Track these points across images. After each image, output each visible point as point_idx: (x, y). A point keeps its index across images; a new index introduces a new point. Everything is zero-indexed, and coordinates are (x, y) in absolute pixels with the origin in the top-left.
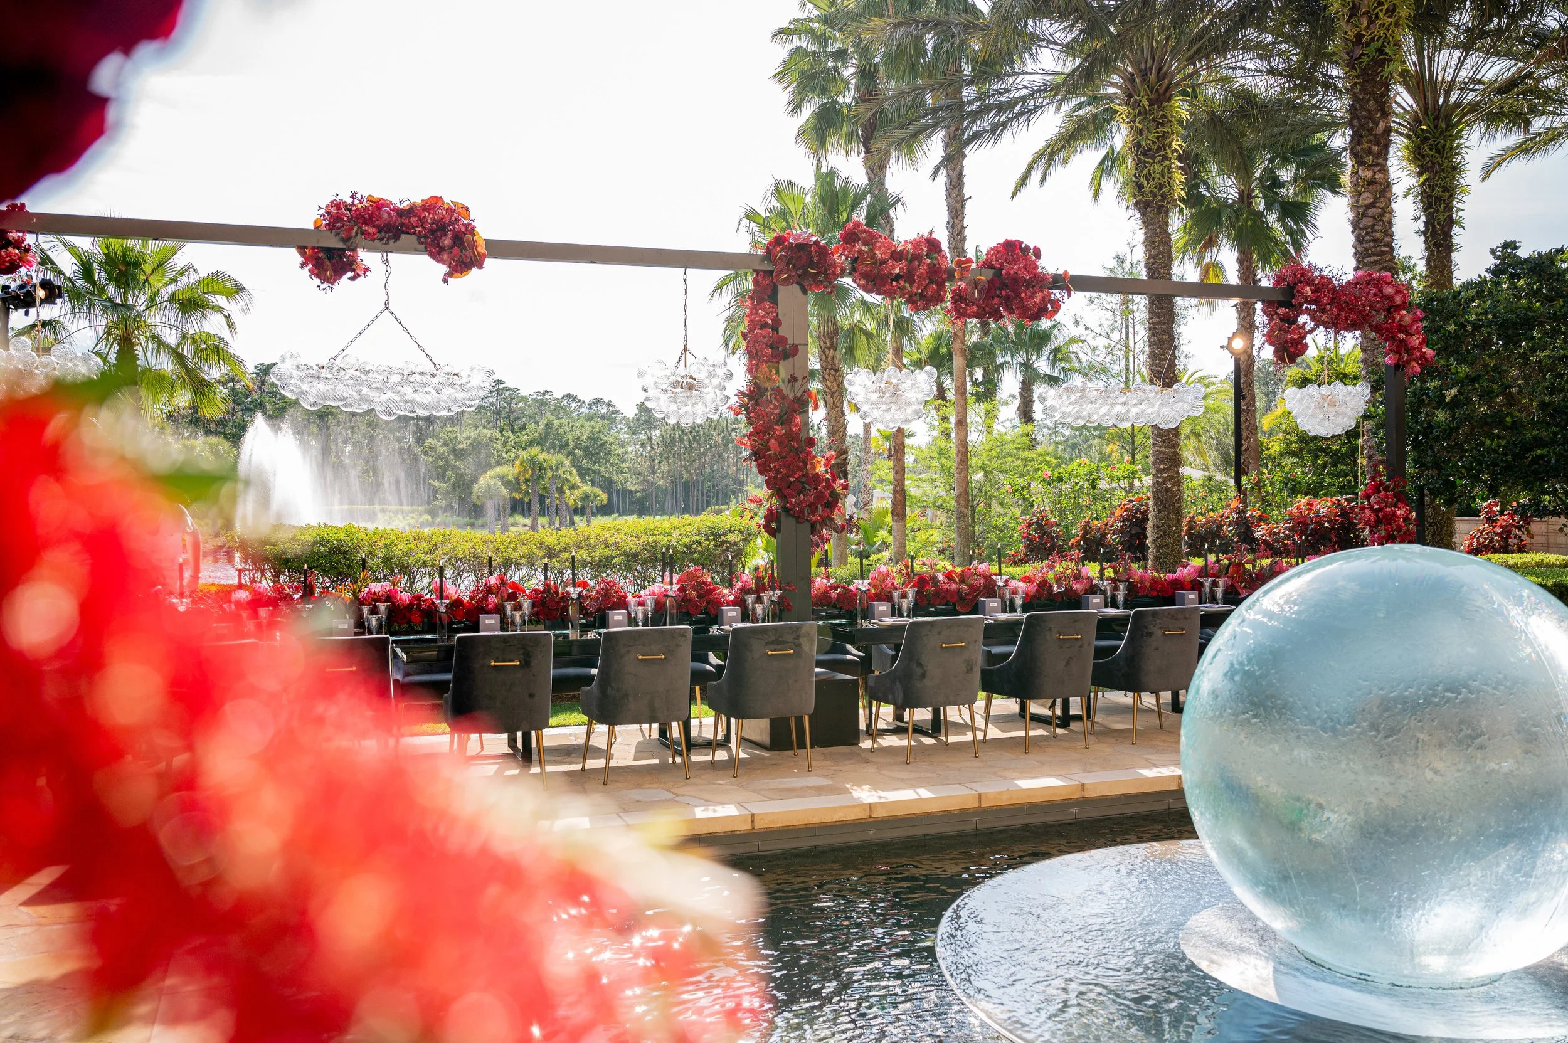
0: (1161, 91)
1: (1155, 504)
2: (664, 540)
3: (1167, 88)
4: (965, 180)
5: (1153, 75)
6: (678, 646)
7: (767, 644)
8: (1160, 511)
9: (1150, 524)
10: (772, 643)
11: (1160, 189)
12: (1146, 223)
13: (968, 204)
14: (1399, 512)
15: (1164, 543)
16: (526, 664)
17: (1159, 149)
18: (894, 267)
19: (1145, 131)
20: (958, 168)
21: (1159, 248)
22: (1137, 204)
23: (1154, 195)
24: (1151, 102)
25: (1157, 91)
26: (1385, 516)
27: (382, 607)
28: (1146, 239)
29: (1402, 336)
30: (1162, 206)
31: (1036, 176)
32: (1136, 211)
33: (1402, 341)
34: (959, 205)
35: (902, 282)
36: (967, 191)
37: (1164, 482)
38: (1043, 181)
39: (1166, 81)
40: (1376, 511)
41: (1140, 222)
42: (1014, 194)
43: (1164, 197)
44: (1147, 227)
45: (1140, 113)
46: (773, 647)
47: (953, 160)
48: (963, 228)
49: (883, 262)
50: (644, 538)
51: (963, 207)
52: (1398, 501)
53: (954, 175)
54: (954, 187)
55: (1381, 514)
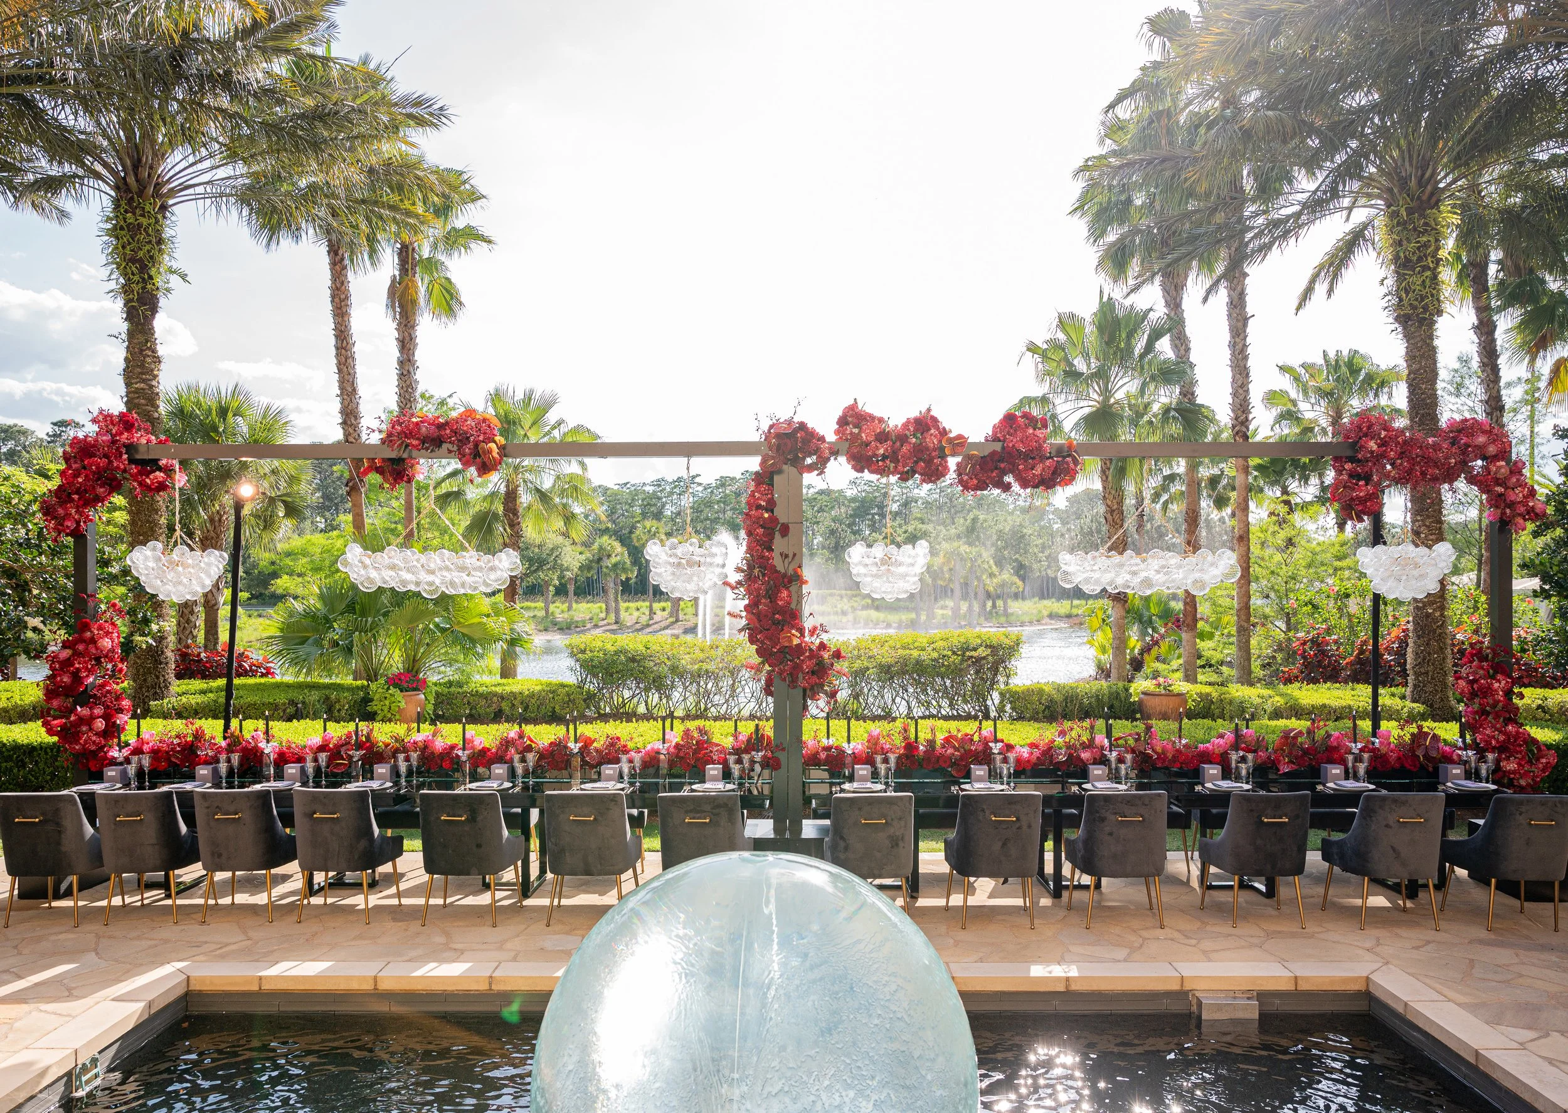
0: (1425, 198)
1: (1415, 630)
2: (915, 653)
3: (1432, 194)
4: (1247, 298)
5: (1413, 183)
6: (608, 809)
7: (687, 812)
8: (1419, 637)
9: (1409, 650)
10: (691, 811)
11: (1422, 300)
12: (1408, 336)
13: (1251, 321)
14: (1496, 685)
15: (1422, 670)
16: (472, 819)
17: (1420, 259)
18: (877, 448)
19: (1405, 242)
20: (1239, 288)
21: (1420, 362)
22: (1397, 319)
23: (1414, 308)
24: (1410, 212)
25: (1419, 198)
26: (1481, 688)
27: (414, 756)
28: (1407, 353)
29: (1500, 489)
30: (1425, 319)
31: (1321, 288)
32: (1397, 325)
33: (1501, 495)
34: (1240, 324)
35: (888, 462)
36: (1250, 310)
37: (1424, 606)
38: (1330, 291)
39: (1429, 188)
40: (1471, 682)
41: (1400, 336)
42: (1298, 309)
43: (1425, 309)
44: (1408, 342)
45: (1398, 224)
46: (692, 815)
47: (1234, 277)
48: (1245, 346)
49: (868, 444)
50: (900, 652)
51: (1245, 325)
52: (1496, 672)
53: (1235, 295)
54: (1235, 307)
55: (1475, 686)
